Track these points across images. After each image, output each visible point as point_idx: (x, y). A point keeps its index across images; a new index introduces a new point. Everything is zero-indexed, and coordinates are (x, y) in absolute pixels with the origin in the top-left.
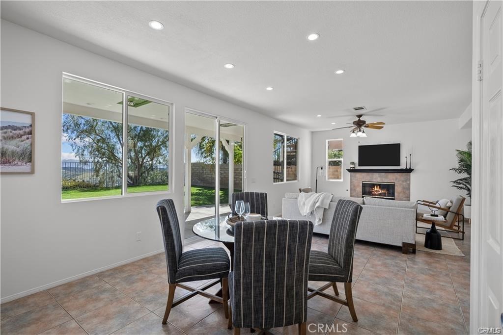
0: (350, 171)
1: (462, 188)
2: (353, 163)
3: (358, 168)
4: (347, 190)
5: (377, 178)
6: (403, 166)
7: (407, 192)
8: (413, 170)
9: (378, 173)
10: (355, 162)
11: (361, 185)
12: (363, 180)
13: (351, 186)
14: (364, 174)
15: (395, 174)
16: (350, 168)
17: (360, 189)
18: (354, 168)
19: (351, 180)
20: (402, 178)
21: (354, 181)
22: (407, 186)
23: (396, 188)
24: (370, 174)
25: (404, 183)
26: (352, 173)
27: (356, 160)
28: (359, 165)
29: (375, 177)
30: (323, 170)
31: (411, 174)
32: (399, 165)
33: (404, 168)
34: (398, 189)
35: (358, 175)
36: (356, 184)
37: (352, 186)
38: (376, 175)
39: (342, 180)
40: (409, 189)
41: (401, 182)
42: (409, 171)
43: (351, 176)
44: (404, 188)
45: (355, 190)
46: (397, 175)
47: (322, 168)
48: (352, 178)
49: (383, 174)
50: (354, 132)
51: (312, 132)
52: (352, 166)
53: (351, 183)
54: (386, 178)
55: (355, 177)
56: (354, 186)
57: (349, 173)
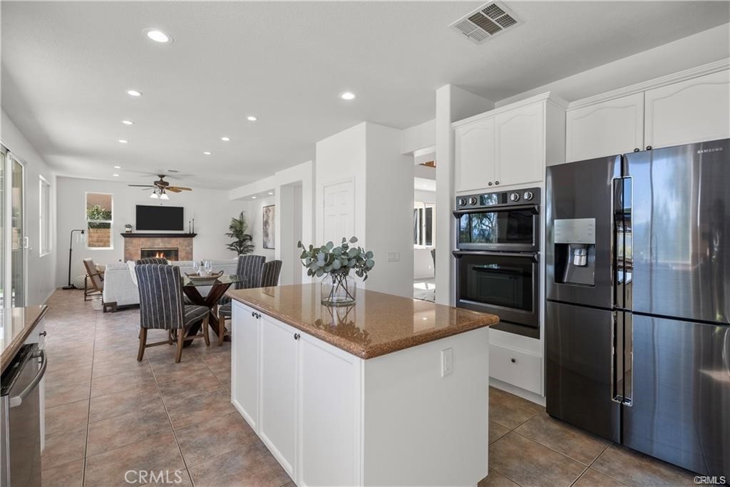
0: (124, 235)
1: (233, 249)
2: (129, 226)
3: (135, 232)
4: (120, 261)
5: (159, 244)
6: (186, 231)
7: (190, 257)
8: (196, 234)
10: (132, 225)
11: (140, 252)
12: (141, 247)
13: (125, 254)
14: (143, 240)
15: (178, 239)
16: (125, 232)
18: (130, 232)
19: (126, 246)
20: (186, 243)
21: (130, 248)
22: (190, 251)
23: (179, 253)
24: (151, 239)
25: (188, 248)
26: (128, 239)
27: (133, 222)
28: (137, 229)
29: (156, 243)
30: (84, 235)
31: (194, 238)
32: (182, 229)
33: (188, 233)
34: (181, 253)
35: (135, 241)
36: (133, 252)
37: (128, 255)
38: (159, 240)
39: (112, 248)
40: (191, 253)
41: (184, 247)
42: (192, 235)
43: (126, 242)
44: (187, 253)
46: (180, 240)
47: (83, 232)
48: (127, 245)
49: (166, 239)
50: (155, 192)
51: (58, 177)
52: (128, 229)
53: (126, 250)
54: (169, 243)
55: (132, 243)
56: (130, 255)
57: (123, 238)
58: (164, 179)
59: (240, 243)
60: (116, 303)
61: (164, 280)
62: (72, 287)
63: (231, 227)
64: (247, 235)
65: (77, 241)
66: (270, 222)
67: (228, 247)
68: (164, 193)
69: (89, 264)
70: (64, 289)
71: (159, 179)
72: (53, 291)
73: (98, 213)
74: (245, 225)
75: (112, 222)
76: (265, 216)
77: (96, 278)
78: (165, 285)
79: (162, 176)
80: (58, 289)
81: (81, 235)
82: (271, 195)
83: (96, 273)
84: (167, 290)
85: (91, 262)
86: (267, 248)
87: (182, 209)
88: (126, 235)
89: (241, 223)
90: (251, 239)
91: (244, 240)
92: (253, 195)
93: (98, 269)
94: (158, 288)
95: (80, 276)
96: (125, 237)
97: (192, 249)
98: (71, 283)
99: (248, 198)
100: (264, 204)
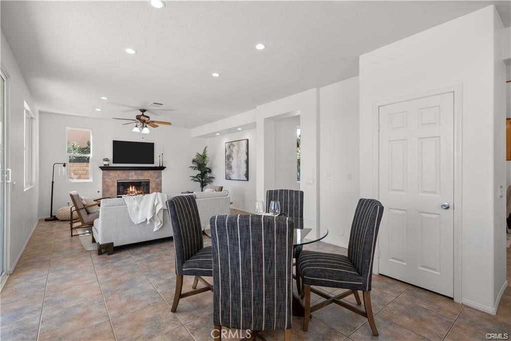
0: (102, 168)
1: (197, 181)
2: (107, 160)
3: (112, 165)
4: (99, 192)
5: (133, 176)
6: (157, 164)
7: (159, 187)
8: (165, 167)
9: (134, 171)
10: (109, 159)
11: (116, 184)
12: (117, 179)
13: (103, 186)
14: (119, 172)
15: (150, 171)
16: (103, 166)
17: (114, 189)
18: (108, 165)
19: (103, 179)
20: (156, 175)
21: (108, 180)
22: (159, 182)
24: (126, 172)
25: (158, 180)
26: (105, 171)
27: (110, 156)
28: (113, 163)
29: (130, 175)
30: (66, 167)
31: (162, 171)
32: (153, 163)
33: (158, 166)
34: (152, 185)
35: (112, 173)
36: (110, 184)
37: (105, 187)
38: (133, 173)
39: (91, 180)
40: (161, 184)
41: (154, 179)
42: (162, 168)
43: (103, 175)
44: (157, 185)
45: (108, 190)
46: (151, 172)
47: (64, 165)
48: (105, 177)
49: (139, 172)
50: (136, 126)
51: (40, 112)
52: (106, 163)
53: (104, 182)
54: (142, 175)
55: (109, 175)
56: (108, 186)
57: (101, 171)
58: (145, 114)
59: (203, 175)
60: (112, 243)
61: (269, 244)
62: (54, 219)
63: (194, 161)
64: (208, 168)
65: (59, 174)
66: (234, 155)
67: (191, 178)
68: (146, 127)
69: (75, 198)
70: (46, 220)
71: (141, 113)
72: (37, 223)
73: (75, 149)
74: (207, 159)
75: (91, 155)
76: (228, 151)
77: (83, 212)
78: (269, 254)
79: (143, 111)
80: (40, 220)
81: (63, 167)
82: (240, 131)
83: (83, 207)
84: (272, 263)
85: (78, 196)
86: (230, 179)
87: (153, 144)
88: (105, 168)
89: (204, 157)
90: (210, 171)
91: (205, 172)
92: (218, 132)
93: (85, 202)
94: (258, 259)
95: (64, 208)
96: (103, 170)
97: (161, 181)
98: (53, 215)
99: (213, 135)
100: (226, 140)
